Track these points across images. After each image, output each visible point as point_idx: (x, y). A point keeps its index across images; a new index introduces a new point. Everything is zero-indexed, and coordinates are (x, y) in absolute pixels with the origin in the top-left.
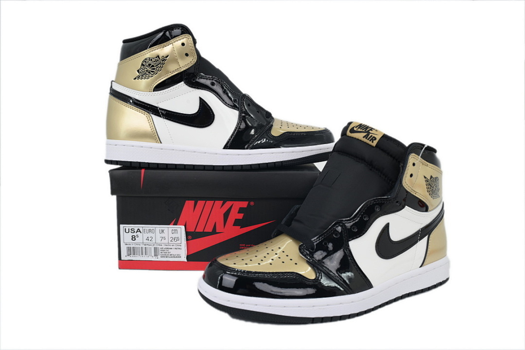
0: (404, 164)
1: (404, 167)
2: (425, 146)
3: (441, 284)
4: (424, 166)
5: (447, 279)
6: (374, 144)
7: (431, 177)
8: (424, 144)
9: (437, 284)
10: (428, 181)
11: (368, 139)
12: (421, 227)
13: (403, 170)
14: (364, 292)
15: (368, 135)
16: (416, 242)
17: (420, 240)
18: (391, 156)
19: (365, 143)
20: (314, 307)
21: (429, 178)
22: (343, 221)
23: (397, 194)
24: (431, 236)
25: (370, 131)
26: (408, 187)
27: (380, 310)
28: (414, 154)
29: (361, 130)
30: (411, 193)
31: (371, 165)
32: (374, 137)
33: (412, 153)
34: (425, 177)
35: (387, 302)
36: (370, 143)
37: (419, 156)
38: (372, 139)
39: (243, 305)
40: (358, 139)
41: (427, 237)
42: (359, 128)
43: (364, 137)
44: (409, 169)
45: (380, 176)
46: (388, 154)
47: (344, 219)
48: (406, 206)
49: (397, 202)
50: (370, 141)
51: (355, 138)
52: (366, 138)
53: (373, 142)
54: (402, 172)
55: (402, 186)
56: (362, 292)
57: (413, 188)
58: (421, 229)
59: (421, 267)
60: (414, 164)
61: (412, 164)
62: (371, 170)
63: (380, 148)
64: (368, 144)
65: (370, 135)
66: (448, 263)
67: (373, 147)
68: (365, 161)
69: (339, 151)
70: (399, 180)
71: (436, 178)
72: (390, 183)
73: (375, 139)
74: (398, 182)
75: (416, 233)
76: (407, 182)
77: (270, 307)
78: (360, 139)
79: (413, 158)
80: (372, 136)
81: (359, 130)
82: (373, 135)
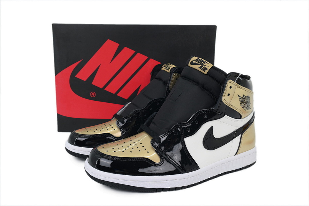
0: (223, 87)
1: (223, 89)
2: (240, 75)
3: (249, 166)
4: (238, 88)
5: (255, 163)
6: (206, 72)
7: (244, 96)
8: (239, 73)
9: (246, 166)
10: (241, 99)
11: (202, 69)
12: (236, 129)
13: (222, 91)
14: (193, 172)
15: (202, 66)
16: (233, 139)
17: (235, 137)
18: (217, 81)
19: (200, 72)
20: (157, 182)
21: (242, 97)
22: (181, 124)
23: (219, 107)
24: (243, 135)
25: (204, 64)
26: (226, 103)
27: (204, 183)
28: (231, 80)
29: (198, 63)
30: (229, 106)
31: (203, 87)
32: (206, 68)
33: (229, 79)
34: (239, 96)
35: (210, 178)
36: (203, 72)
37: (235, 81)
38: (204, 69)
39: (110, 179)
40: (195, 69)
41: (240, 135)
42: (196, 61)
43: (199, 68)
44: (227, 90)
45: (209, 94)
46: (215, 79)
47: (182, 123)
48: (225, 115)
49: (219, 112)
50: (203, 70)
51: (194, 68)
52: (201, 69)
53: (205, 71)
54: (222, 93)
55: (222, 101)
56: (192, 172)
57: (230, 103)
58: (236, 130)
59: (235, 155)
60: (231, 87)
61: (229, 87)
62: (202, 90)
63: (209, 76)
64: (202, 73)
65: (204, 66)
66: (255, 152)
67: (205, 74)
68: (199, 84)
69: (183, 77)
70: (220, 97)
71: (247, 96)
72: (215, 99)
73: (207, 69)
74: (220, 99)
75: (232, 133)
76: (226, 100)
77: (128, 181)
78: (196, 69)
79: (230, 83)
80: (204, 67)
81: (197, 63)
82: (206, 67)
